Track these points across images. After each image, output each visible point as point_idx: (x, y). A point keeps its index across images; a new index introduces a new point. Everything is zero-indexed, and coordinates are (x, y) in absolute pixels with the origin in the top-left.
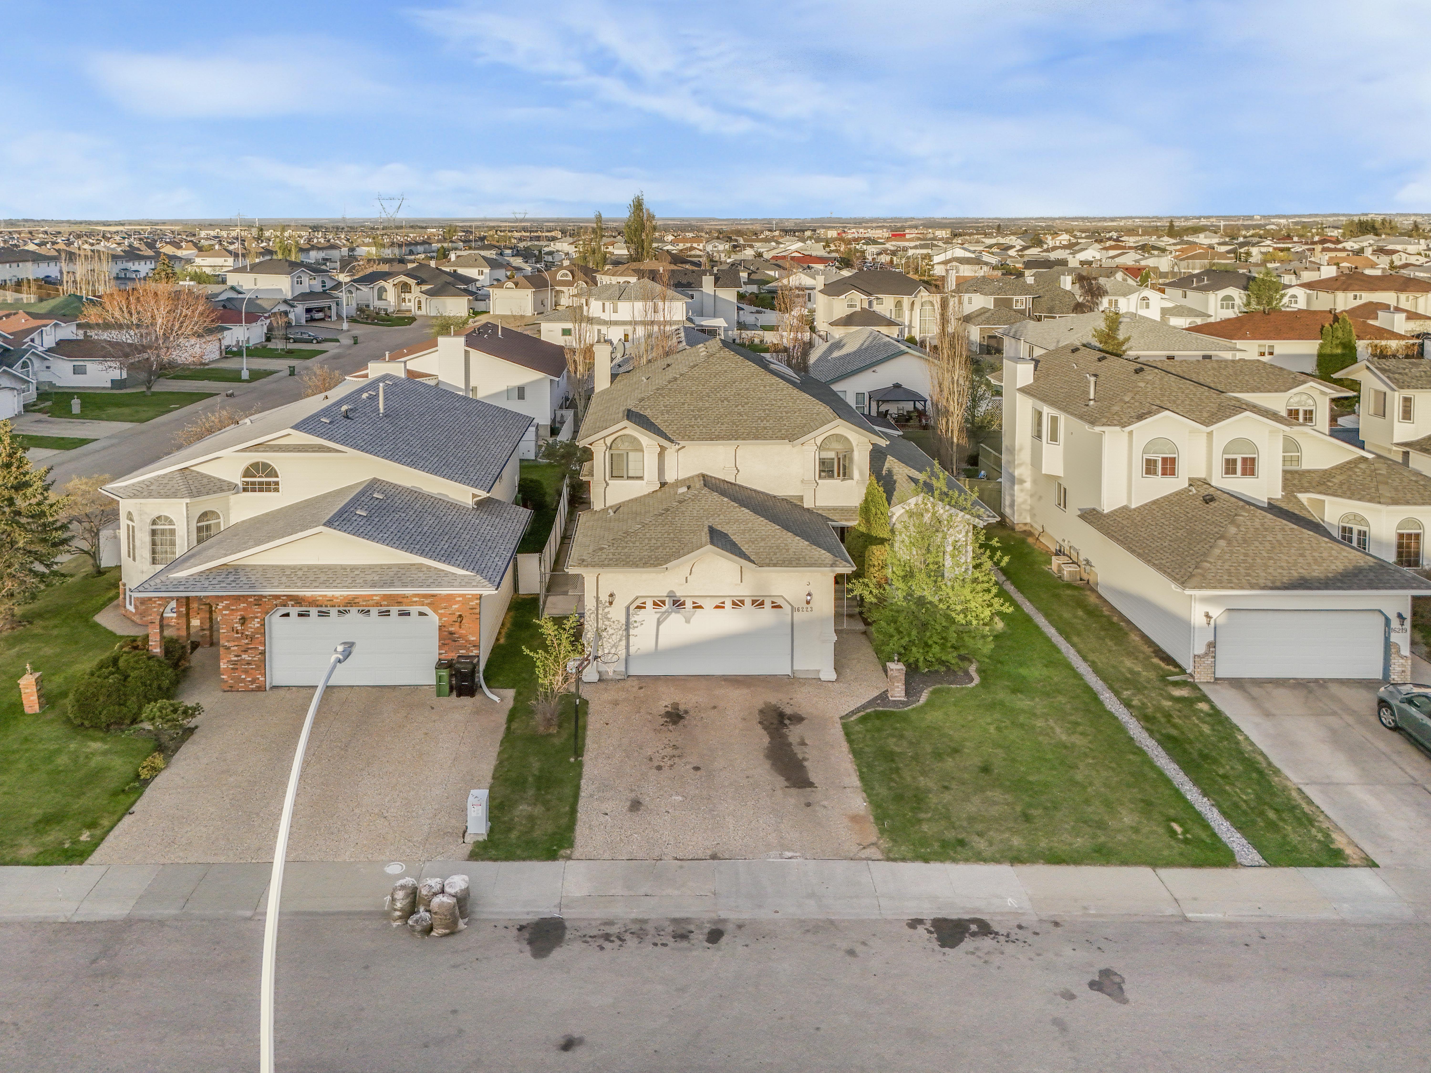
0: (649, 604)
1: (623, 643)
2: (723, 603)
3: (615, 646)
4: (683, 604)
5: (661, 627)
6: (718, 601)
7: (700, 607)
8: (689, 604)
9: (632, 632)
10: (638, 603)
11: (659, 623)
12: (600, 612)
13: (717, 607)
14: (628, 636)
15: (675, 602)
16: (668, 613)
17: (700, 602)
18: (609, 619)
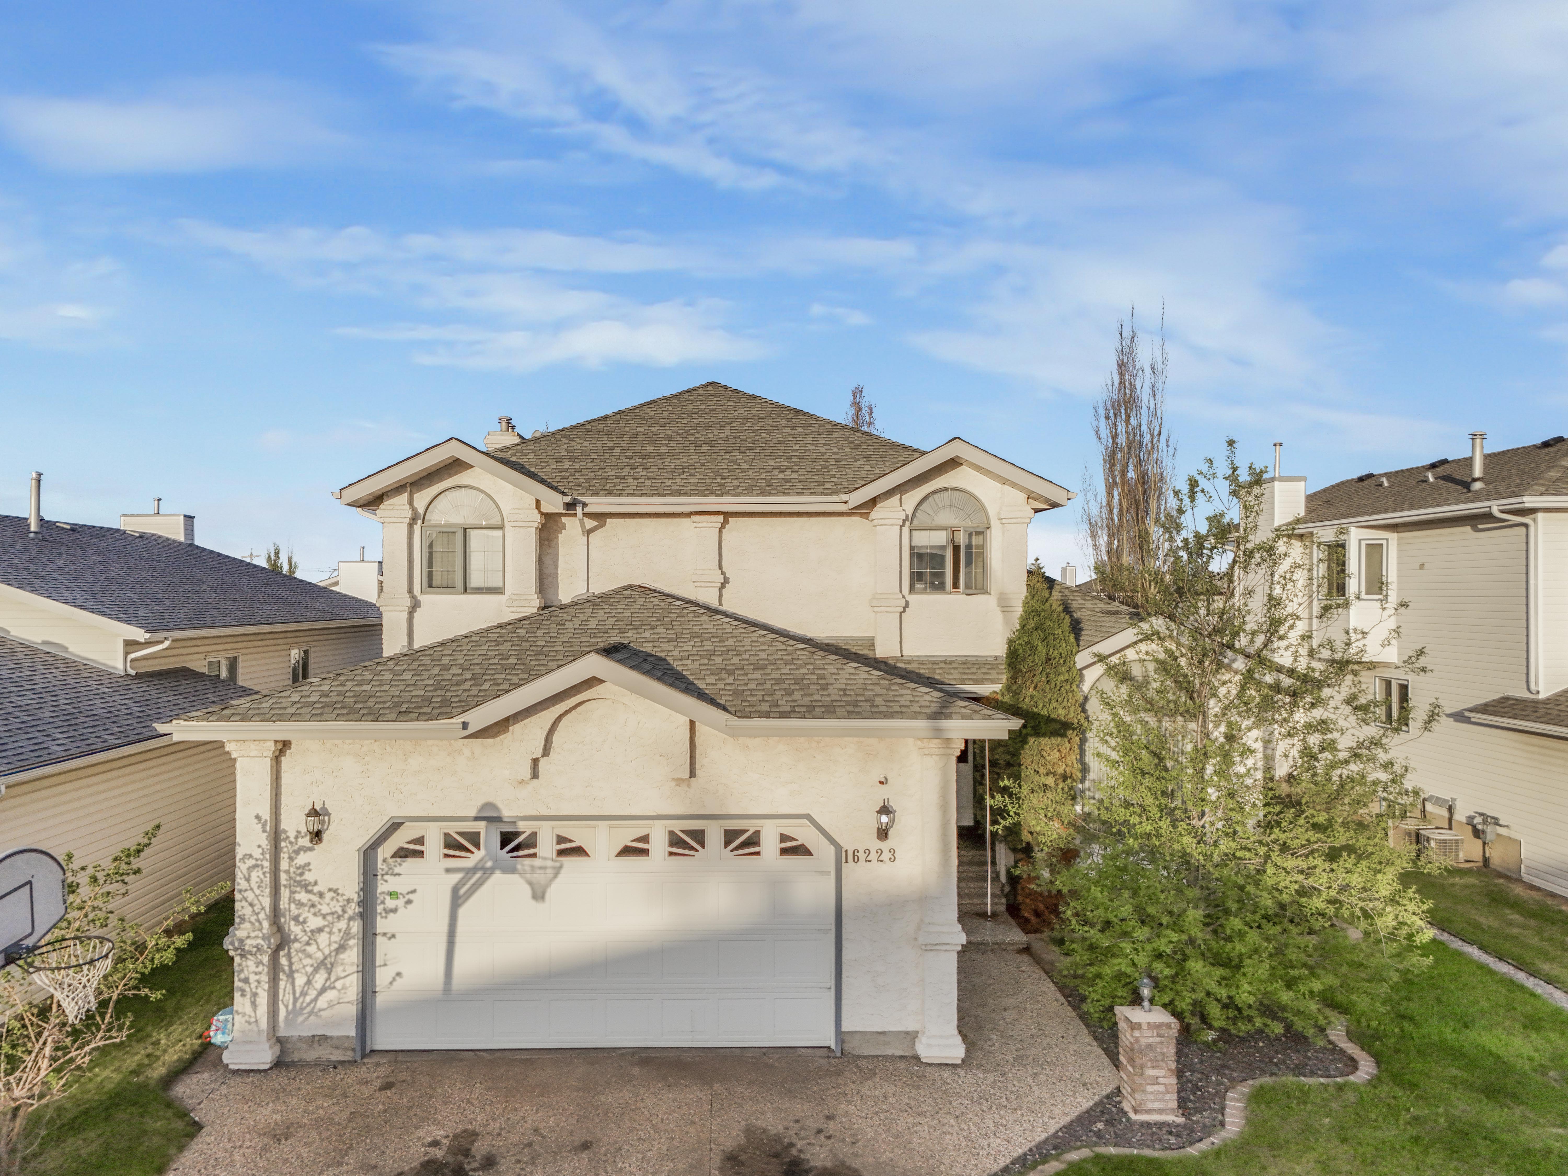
0: (434, 846)
1: (352, 956)
2: (645, 839)
3: (326, 965)
4: (531, 842)
5: (462, 912)
6: (627, 835)
7: (579, 851)
8: (546, 847)
9: (381, 925)
10: (399, 840)
11: (457, 900)
12: (284, 865)
13: (627, 851)
14: (368, 938)
15: (506, 839)
16: (484, 872)
17: (578, 836)
18: (306, 887)
